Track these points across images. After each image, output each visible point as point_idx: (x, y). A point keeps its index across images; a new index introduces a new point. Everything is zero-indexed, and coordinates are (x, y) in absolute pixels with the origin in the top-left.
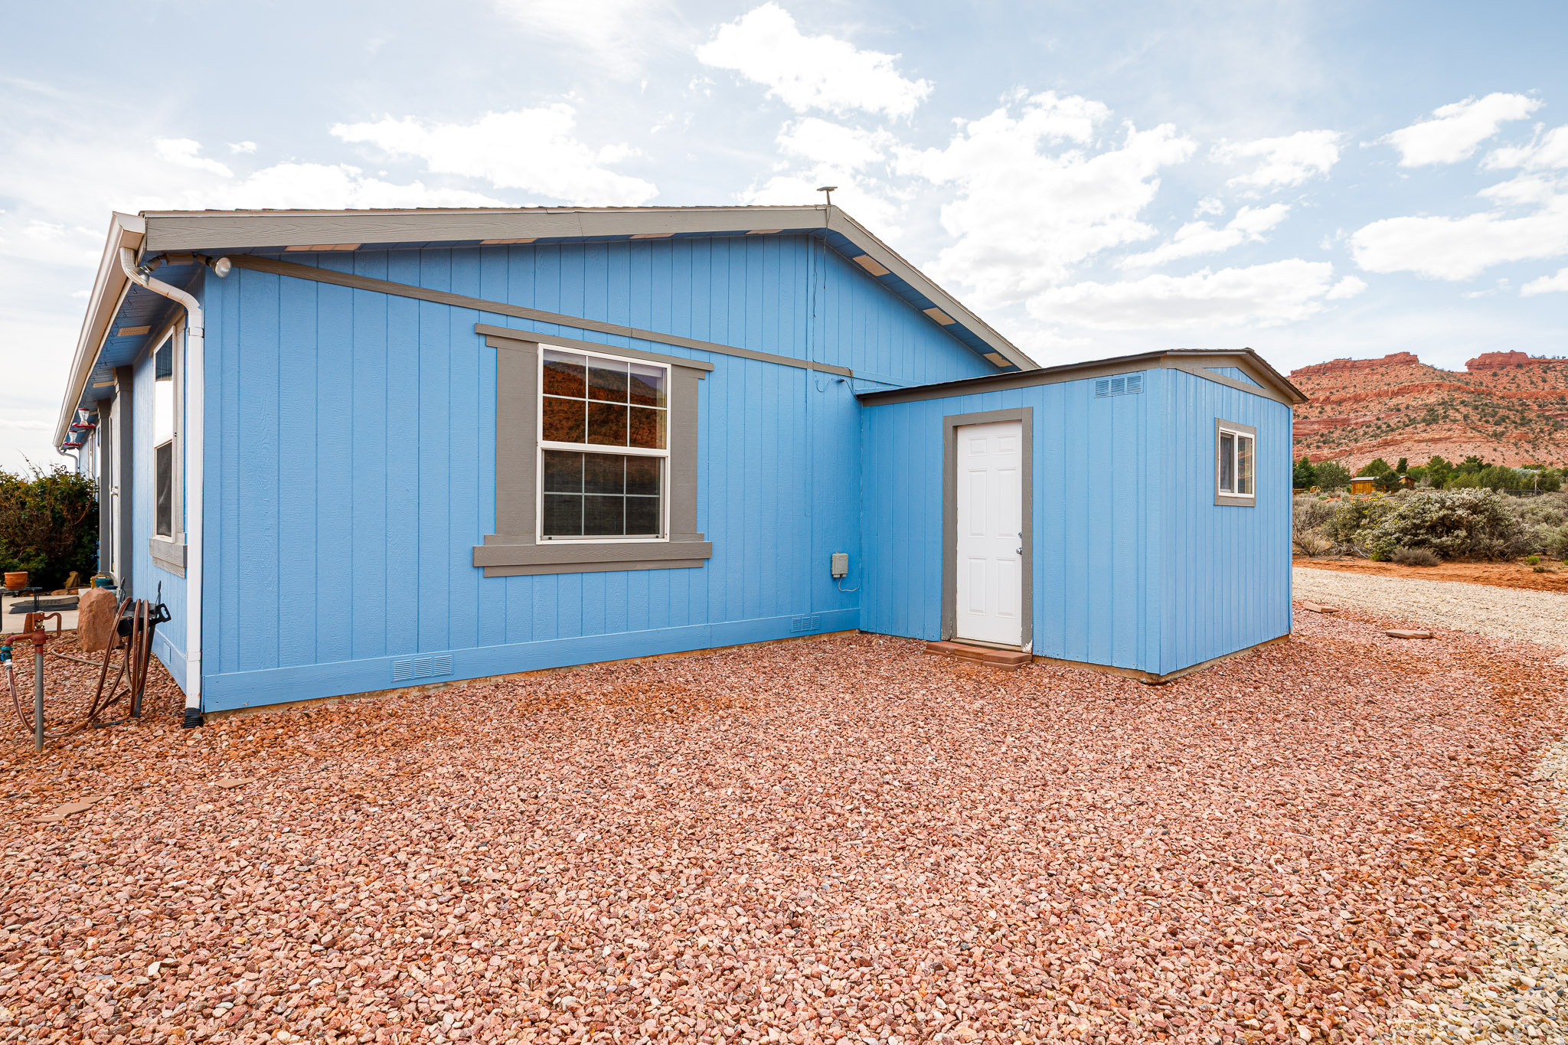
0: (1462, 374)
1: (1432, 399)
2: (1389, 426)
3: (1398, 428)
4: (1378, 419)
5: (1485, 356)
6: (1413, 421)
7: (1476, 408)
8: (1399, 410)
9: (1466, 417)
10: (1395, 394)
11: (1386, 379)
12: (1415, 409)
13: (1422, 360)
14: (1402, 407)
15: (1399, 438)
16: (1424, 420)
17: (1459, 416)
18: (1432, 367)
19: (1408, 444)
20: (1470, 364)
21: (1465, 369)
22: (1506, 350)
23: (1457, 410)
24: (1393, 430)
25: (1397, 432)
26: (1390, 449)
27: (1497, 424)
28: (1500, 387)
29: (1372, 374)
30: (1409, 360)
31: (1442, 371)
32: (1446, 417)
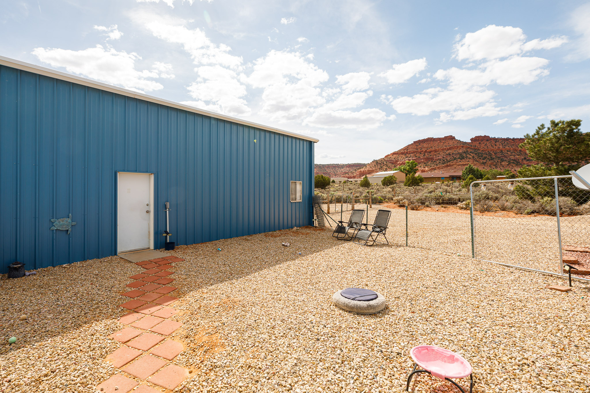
0: (470, 143)
1: (461, 151)
2: (447, 160)
3: (451, 161)
4: (443, 158)
5: (476, 137)
6: (455, 159)
7: (476, 154)
8: (450, 155)
9: (473, 157)
10: (448, 149)
11: (445, 144)
12: (456, 154)
13: (456, 138)
14: (451, 154)
15: (452, 164)
16: (459, 158)
17: (471, 157)
18: (459, 140)
19: (455, 166)
20: (472, 140)
21: (470, 141)
22: (483, 135)
23: (470, 155)
24: (449, 161)
25: (451, 162)
26: (449, 168)
27: (483, 159)
28: (482, 147)
29: (440, 143)
30: (452, 138)
31: (463, 142)
32: (467, 157)
